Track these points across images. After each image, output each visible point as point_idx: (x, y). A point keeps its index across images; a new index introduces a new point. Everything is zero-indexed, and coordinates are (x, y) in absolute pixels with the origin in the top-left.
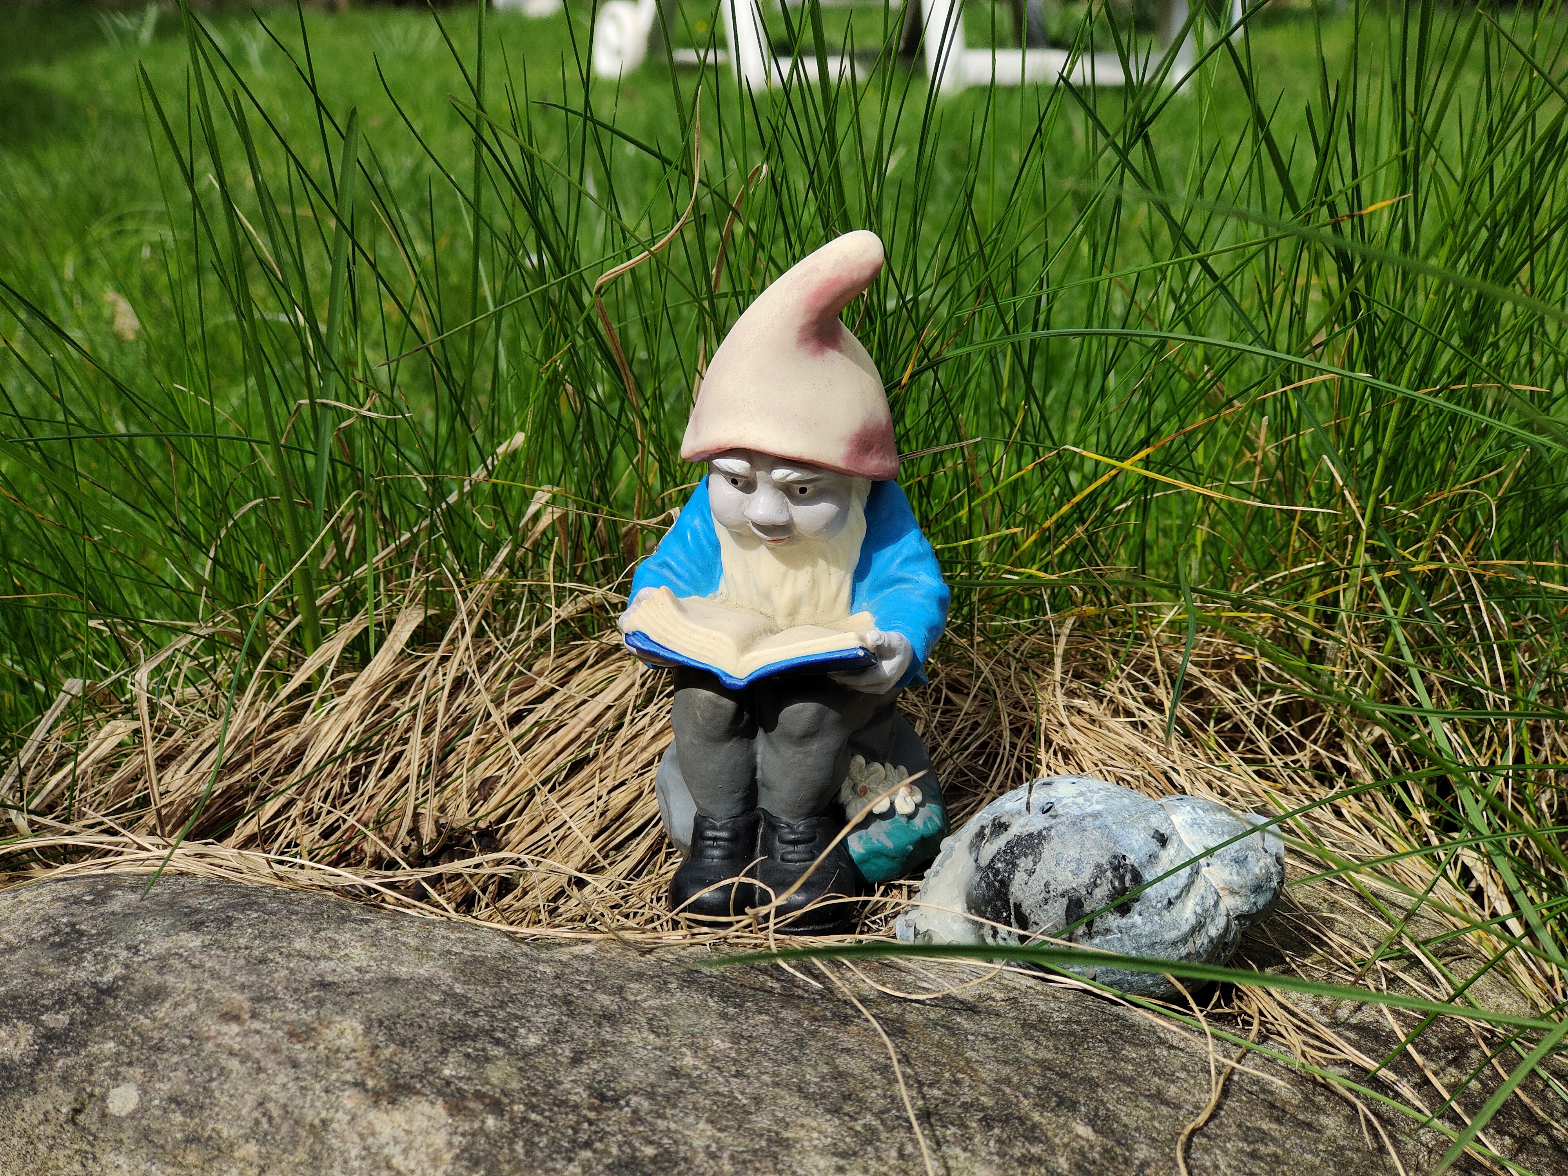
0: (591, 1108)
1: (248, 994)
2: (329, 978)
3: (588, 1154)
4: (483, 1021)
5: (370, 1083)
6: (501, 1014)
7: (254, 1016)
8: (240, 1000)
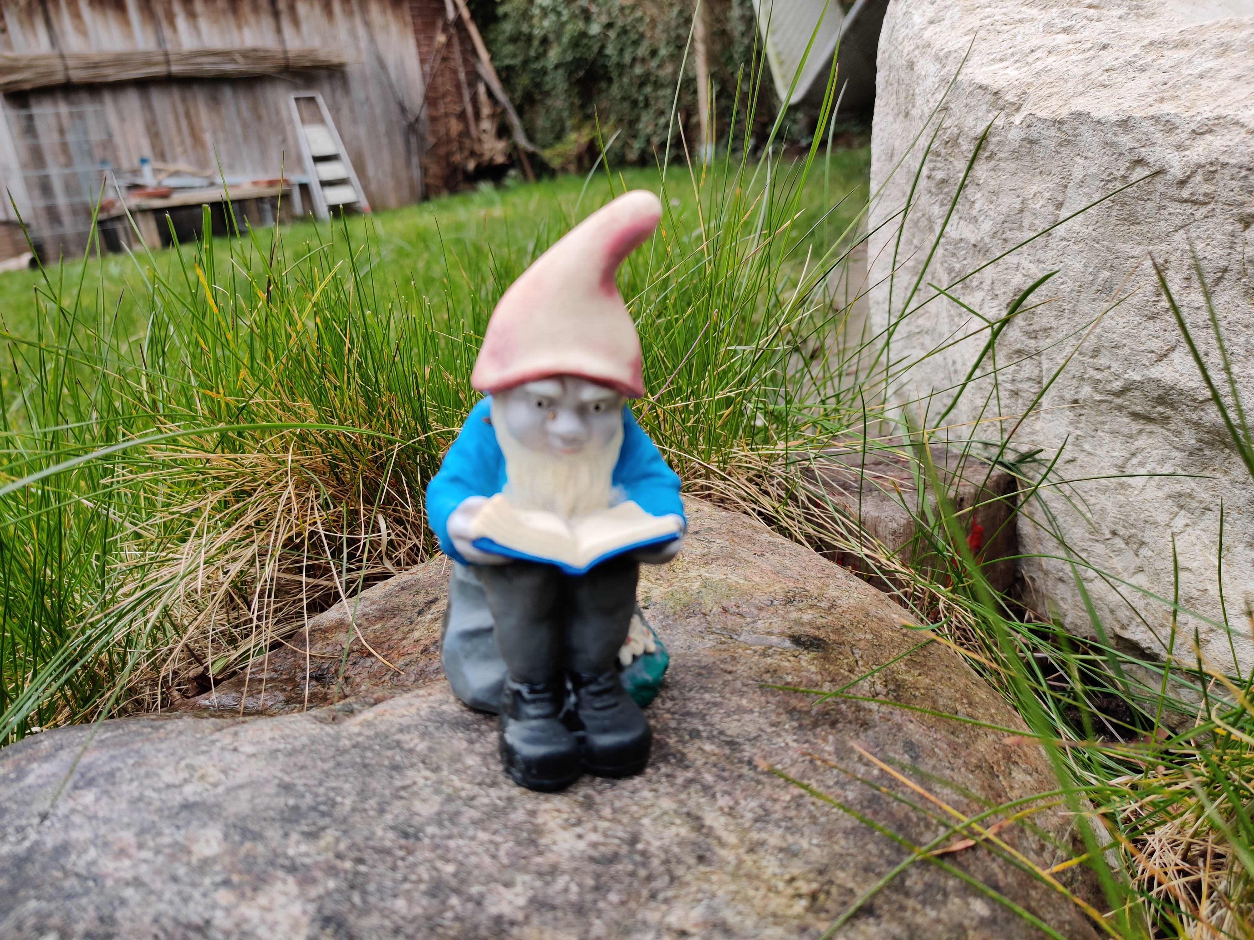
0: (401, 848)
1: (134, 830)
2: (192, 799)
3: (407, 886)
4: (309, 799)
5: (235, 878)
6: (321, 790)
7: (140, 846)
8: (128, 837)
